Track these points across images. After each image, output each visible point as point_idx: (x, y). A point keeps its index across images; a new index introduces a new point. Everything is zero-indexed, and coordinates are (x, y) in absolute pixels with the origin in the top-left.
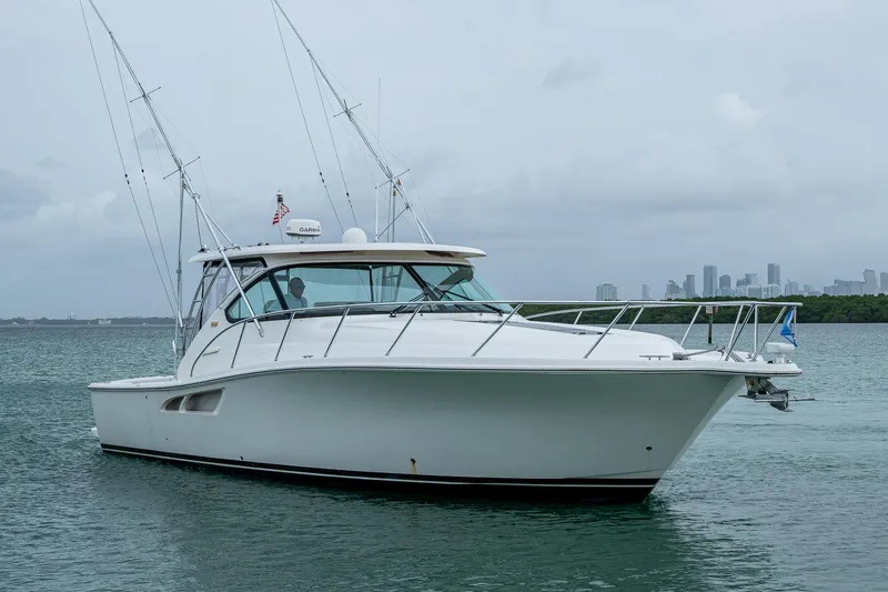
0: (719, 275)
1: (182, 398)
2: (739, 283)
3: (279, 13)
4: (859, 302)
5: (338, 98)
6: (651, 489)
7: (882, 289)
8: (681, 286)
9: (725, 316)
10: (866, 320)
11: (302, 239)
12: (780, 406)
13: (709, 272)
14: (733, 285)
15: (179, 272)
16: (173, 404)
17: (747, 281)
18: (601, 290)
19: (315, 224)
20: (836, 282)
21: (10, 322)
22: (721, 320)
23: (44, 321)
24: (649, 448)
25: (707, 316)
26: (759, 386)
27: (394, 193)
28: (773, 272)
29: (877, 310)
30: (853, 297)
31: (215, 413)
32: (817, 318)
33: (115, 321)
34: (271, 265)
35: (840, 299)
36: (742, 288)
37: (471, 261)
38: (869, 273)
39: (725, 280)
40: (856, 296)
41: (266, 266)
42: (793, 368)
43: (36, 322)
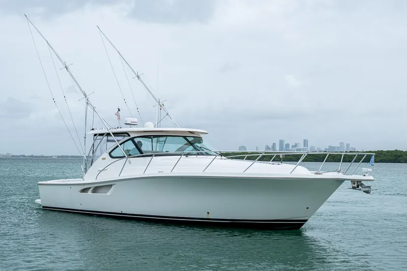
0: (285, 143)
1: (90, 188)
2: (293, 147)
3: (101, 34)
5: (134, 71)
6: (303, 224)
7: (347, 149)
8: (271, 147)
9: (287, 159)
11: (131, 126)
12: (367, 192)
13: (281, 142)
14: (290, 148)
15: (85, 138)
16: (84, 191)
17: (296, 146)
18: (240, 148)
19: (136, 120)
21: (19, 156)
22: (286, 160)
23: (32, 156)
24: (308, 208)
25: (280, 159)
26: (358, 185)
27: (161, 109)
28: (306, 143)
31: (109, 193)
33: (58, 157)
34: (132, 136)
37: (202, 136)
38: (342, 143)
39: (288, 145)
41: (129, 136)
42: (371, 178)
43: (29, 156)
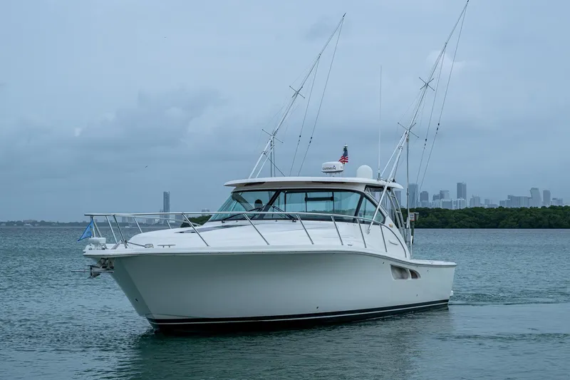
0: (420, 191)
2: (435, 198)
4: (527, 213)
7: (544, 203)
10: (532, 227)
13: (412, 189)
14: (430, 200)
17: (441, 195)
20: (509, 197)
28: (461, 189)
29: (541, 219)
30: (522, 209)
32: (495, 225)
35: (512, 210)
36: (437, 201)
38: (534, 190)
39: (425, 195)
40: (524, 208)
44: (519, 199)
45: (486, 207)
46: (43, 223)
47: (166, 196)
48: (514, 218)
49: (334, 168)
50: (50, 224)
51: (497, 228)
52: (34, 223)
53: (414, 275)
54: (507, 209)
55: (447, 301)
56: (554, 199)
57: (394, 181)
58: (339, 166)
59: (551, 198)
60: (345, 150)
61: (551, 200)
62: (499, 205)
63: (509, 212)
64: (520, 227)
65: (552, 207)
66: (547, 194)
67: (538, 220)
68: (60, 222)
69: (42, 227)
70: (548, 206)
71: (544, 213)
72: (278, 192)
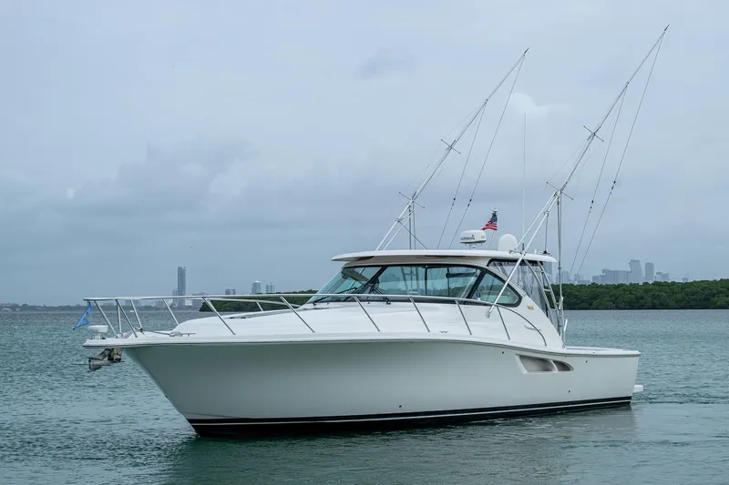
4: (625, 290)
20: (604, 271)
29: (642, 298)
30: (619, 286)
35: (607, 287)
38: (634, 263)
40: (622, 285)
44: (616, 273)
45: (576, 283)
46: (25, 307)
47: (181, 273)
48: (610, 297)
49: (473, 237)
50: (34, 308)
51: (589, 309)
52: (14, 307)
53: (564, 367)
54: (601, 286)
55: (630, 398)
56: (657, 273)
57: (545, 252)
58: (479, 234)
59: (656, 271)
60: (494, 215)
61: (655, 275)
62: (592, 281)
63: (604, 290)
64: (618, 308)
65: (656, 284)
66: (649, 267)
67: (639, 299)
68: (47, 305)
69: (26, 312)
70: (651, 282)
71: (646, 291)
72: (384, 268)
